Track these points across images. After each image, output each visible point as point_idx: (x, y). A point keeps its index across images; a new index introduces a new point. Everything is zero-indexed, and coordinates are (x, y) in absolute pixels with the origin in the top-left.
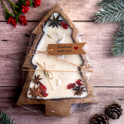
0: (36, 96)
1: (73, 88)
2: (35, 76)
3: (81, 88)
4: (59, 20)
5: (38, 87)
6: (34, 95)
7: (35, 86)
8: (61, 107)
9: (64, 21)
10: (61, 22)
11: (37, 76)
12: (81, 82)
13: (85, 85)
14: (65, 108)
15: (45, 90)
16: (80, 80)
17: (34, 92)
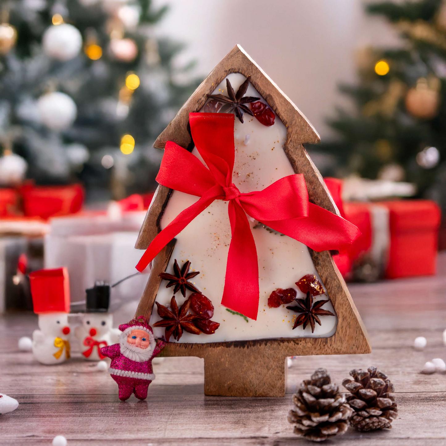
0: (180, 331)
1: (286, 305)
2: (176, 265)
3: (312, 305)
4: (246, 98)
5: (186, 302)
6: (173, 329)
7: (176, 299)
8: (253, 367)
9: (261, 100)
10: (252, 105)
11: (180, 265)
12: (312, 285)
13: (327, 295)
14: (265, 371)
15: (210, 313)
16: (308, 279)
17: (173, 319)
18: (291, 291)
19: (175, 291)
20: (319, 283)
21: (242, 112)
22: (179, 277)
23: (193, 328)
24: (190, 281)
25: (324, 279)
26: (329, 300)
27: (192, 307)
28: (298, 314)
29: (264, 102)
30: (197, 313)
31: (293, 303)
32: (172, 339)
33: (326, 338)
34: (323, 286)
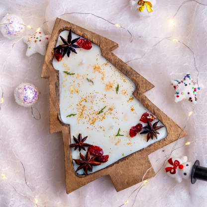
18: (139, 125)
19: (80, 150)
20: (151, 115)
21: (74, 48)
22: (78, 143)
23: (96, 163)
24: (85, 142)
25: (153, 112)
26: (159, 120)
27: (91, 154)
28: (147, 134)
29: (83, 39)
30: (95, 155)
31: (143, 130)
32: (89, 172)
33: (164, 139)
34: (153, 116)
